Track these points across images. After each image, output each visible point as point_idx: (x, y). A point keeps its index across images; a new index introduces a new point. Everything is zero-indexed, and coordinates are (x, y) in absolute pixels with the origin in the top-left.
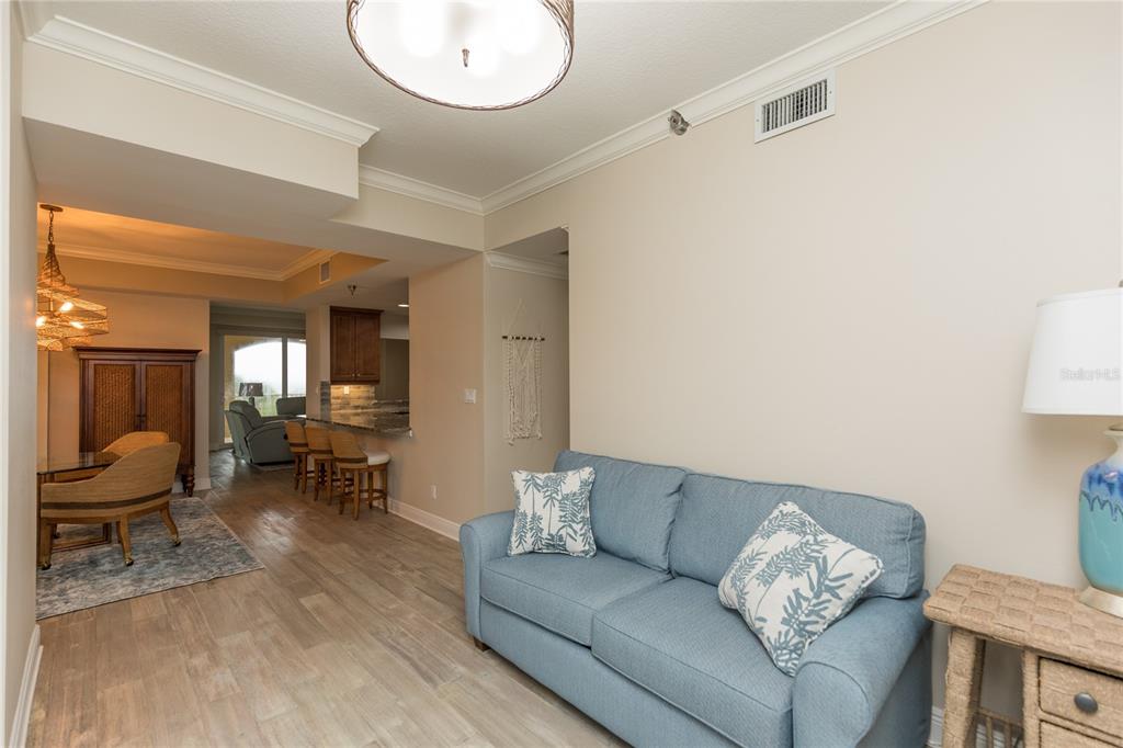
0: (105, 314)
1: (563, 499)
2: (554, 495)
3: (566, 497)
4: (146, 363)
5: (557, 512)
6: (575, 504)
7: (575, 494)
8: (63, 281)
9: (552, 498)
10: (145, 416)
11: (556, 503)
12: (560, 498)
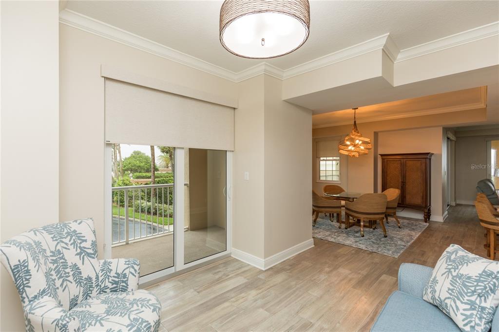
0: (369, 142)
1: (457, 276)
2: (453, 270)
3: (460, 276)
4: (405, 160)
5: (447, 284)
6: (465, 286)
7: (469, 278)
8: (358, 132)
9: (449, 271)
10: (405, 182)
11: (450, 277)
12: (454, 274)
